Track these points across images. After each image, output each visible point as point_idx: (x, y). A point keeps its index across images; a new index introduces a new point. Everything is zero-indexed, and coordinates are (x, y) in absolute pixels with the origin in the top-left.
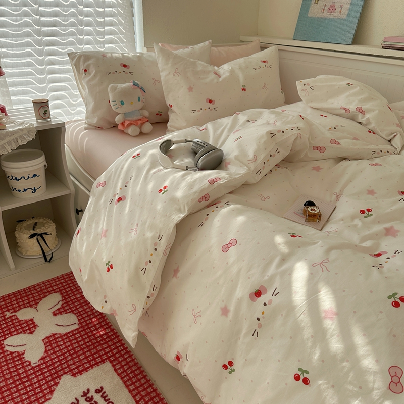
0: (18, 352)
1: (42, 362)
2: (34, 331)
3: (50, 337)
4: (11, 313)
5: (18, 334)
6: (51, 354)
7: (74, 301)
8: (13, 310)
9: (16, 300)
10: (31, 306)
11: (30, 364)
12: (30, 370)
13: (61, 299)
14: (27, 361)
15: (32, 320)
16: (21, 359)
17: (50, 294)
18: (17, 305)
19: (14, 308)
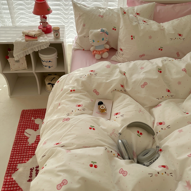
0: (27, 137)
2: (36, 130)
10: (41, 118)
12: (27, 146)
14: (28, 142)
15: (38, 125)
18: (37, 116)
19: (35, 117)
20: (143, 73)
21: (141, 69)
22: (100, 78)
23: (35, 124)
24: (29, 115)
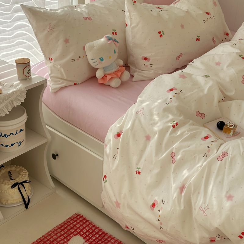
13: (84, 241)
20: (227, 67)
21: (218, 66)
22: (192, 92)
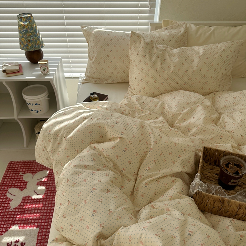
0: (10, 199)
1: (14, 211)
2: (23, 190)
3: (27, 197)
4: (23, 173)
5: (17, 188)
6: (21, 208)
7: (51, 180)
8: (23, 172)
9: (29, 167)
10: (32, 173)
11: (9, 209)
12: (7, 212)
13: (46, 176)
14: (10, 206)
15: (27, 182)
16: (8, 203)
17: (45, 170)
18: (27, 170)
19: (25, 171)
23: (23, 180)
24: (17, 169)
